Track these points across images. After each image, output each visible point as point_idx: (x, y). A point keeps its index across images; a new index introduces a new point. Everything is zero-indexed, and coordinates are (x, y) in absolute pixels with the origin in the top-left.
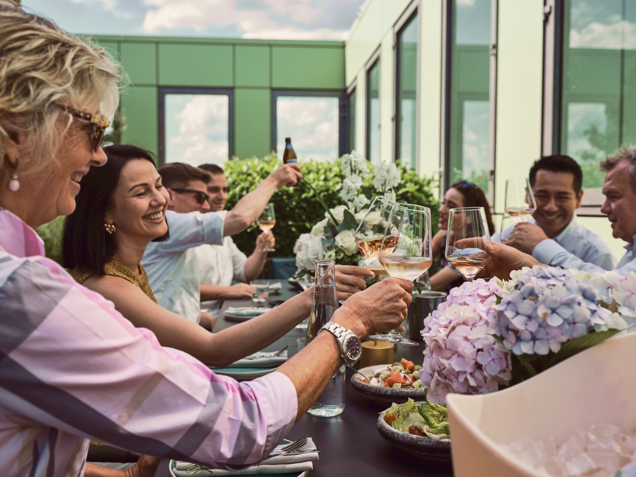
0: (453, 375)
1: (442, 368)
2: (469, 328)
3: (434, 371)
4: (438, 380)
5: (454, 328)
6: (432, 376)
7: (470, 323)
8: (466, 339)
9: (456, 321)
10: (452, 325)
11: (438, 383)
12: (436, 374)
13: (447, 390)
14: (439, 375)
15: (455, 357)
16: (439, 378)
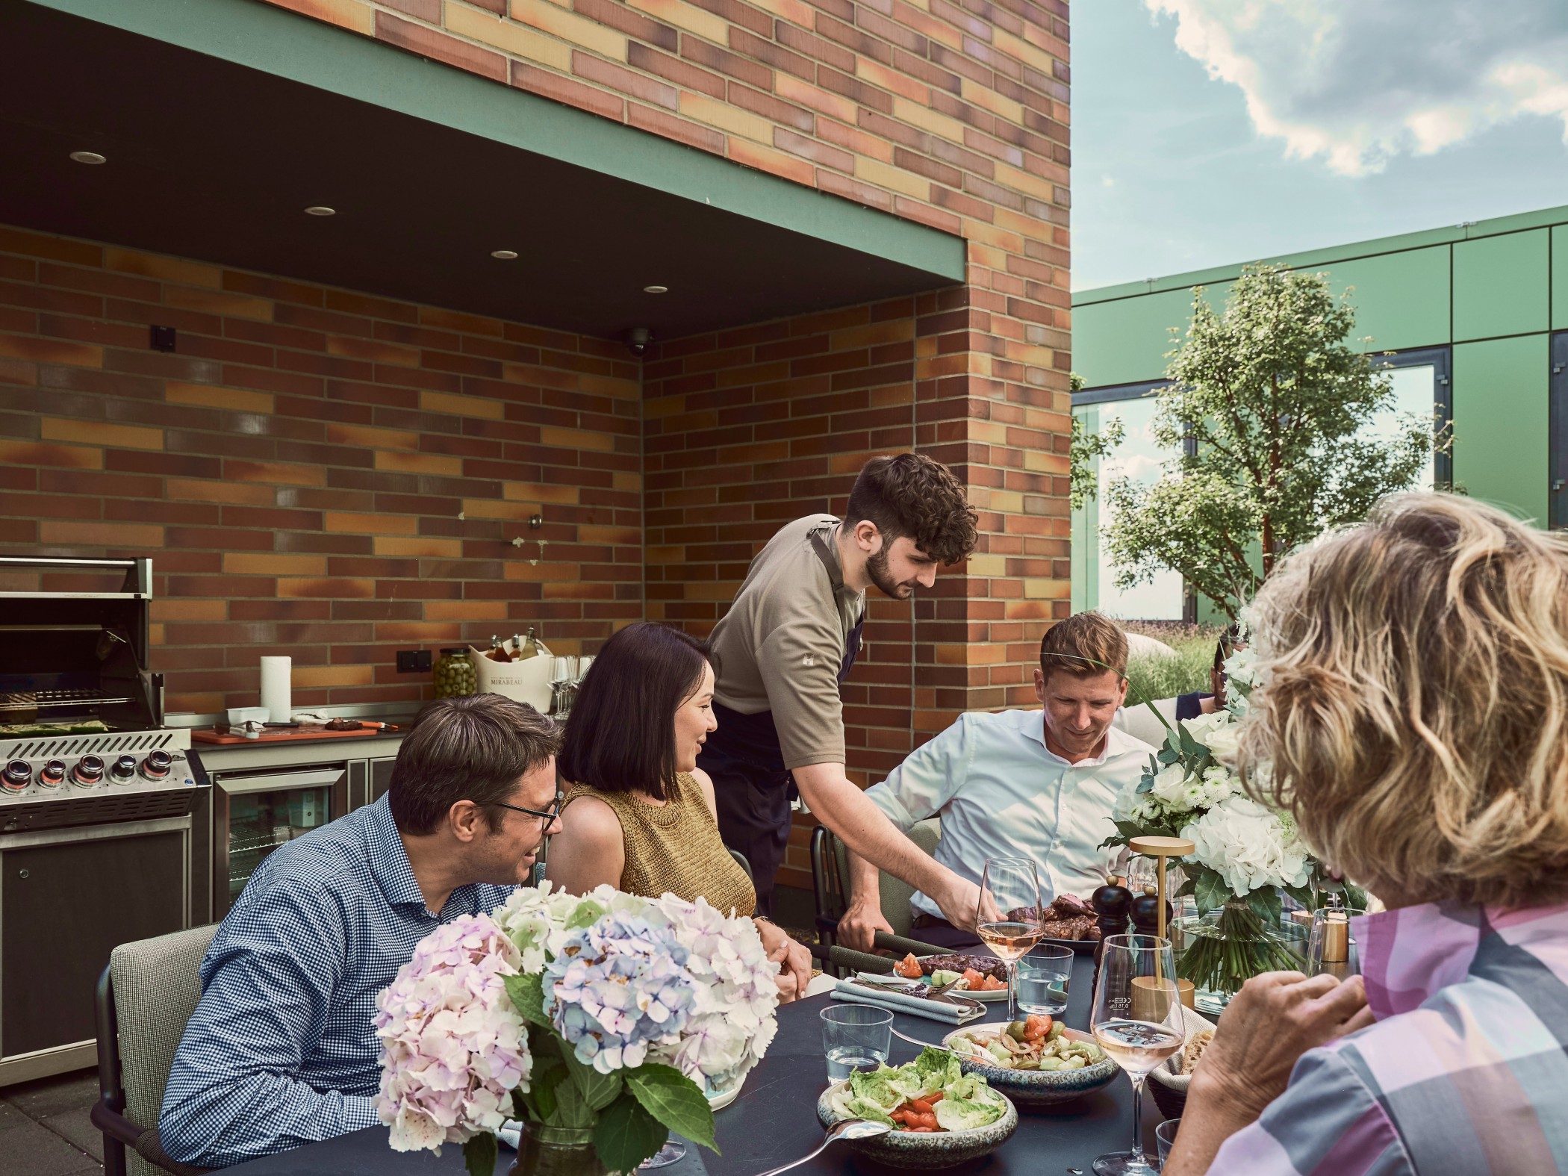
0: (433, 1098)
1: (414, 1087)
2: (456, 1014)
3: (401, 1096)
4: (408, 1110)
5: (431, 1017)
6: (398, 1104)
7: (459, 1006)
8: (452, 1035)
9: (434, 1006)
10: (427, 1012)
11: (409, 1115)
12: (404, 1100)
13: (423, 1124)
14: (410, 1100)
15: (435, 1065)
16: (410, 1107)
